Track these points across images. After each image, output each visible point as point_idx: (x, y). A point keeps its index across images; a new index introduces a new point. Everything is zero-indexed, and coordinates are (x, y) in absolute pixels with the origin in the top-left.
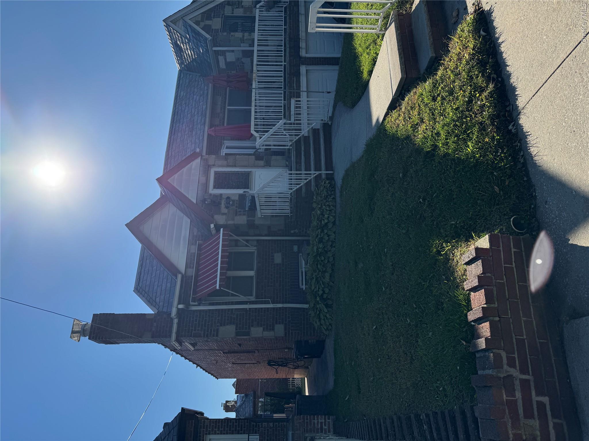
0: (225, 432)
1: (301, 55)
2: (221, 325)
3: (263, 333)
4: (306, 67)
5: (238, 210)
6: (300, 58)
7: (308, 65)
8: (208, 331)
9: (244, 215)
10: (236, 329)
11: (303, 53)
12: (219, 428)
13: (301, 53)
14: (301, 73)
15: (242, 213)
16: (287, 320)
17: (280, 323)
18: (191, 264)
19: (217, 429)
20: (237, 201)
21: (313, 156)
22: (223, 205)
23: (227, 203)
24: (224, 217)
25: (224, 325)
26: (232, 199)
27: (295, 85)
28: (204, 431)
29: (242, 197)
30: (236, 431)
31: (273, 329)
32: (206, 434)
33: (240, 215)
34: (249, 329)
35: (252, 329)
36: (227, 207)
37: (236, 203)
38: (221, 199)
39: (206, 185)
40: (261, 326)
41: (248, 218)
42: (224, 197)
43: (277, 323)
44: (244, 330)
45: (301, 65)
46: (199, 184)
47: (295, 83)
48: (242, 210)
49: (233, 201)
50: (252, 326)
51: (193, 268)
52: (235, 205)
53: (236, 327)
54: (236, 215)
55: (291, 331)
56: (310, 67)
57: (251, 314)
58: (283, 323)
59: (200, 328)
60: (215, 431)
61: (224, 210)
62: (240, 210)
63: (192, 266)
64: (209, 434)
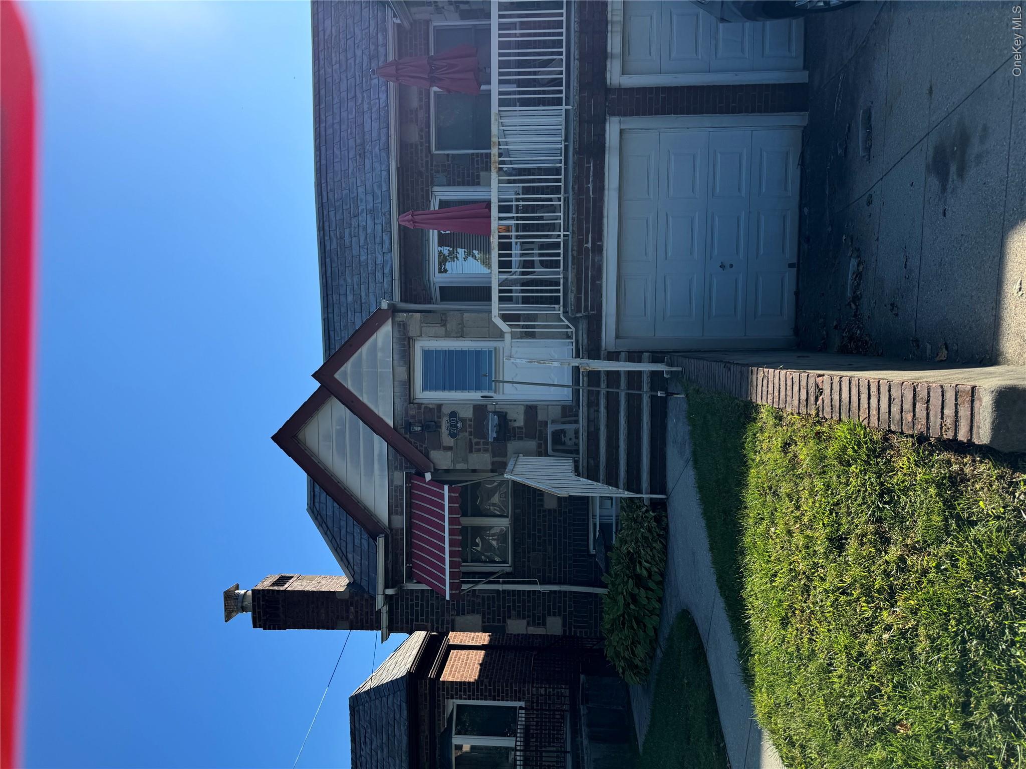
0: (475, 697)
1: (608, 81)
2: (458, 614)
3: (526, 628)
4: (620, 122)
5: (474, 440)
6: (608, 90)
7: (625, 115)
8: (437, 623)
9: (486, 450)
10: (483, 622)
11: (615, 76)
12: (465, 692)
13: (608, 76)
14: (607, 145)
15: (481, 446)
16: (568, 609)
17: (554, 615)
18: (398, 507)
19: (462, 693)
20: (470, 420)
21: (624, 429)
22: (444, 431)
23: (451, 425)
24: (449, 453)
25: (463, 614)
26: (461, 416)
27: (590, 185)
28: (443, 694)
29: (480, 410)
30: (490, 696)
31: (544, 624)
32: (448, 698)
33: (479, 450)
34: (504, 622)
35: (509, 622)
36: (453, 435)
37: (470, 425)
38: (439, 417)
39: (408, 384)
40: (524, 618)
41: (493, 457)
42: (446, 410)
43: (549, 615)
44: (496, 624)
45: (608, 117)
46: (395, 383)
47: (591, 179)
48: (482, 440)
49: (463, 420)
50: (509, 617)
51: (402, 514)
52: (468, 430)
53: (483, 617)
54: (471, 451)
55: (573, 629)
56: (633, 123)
57: (507, 598)
58: (560, 615)
59: (424, 618)
60: (461, 695)
61: (447, 441)
62: (479, 440)
63: (400, 510)
64: (452, 698)
